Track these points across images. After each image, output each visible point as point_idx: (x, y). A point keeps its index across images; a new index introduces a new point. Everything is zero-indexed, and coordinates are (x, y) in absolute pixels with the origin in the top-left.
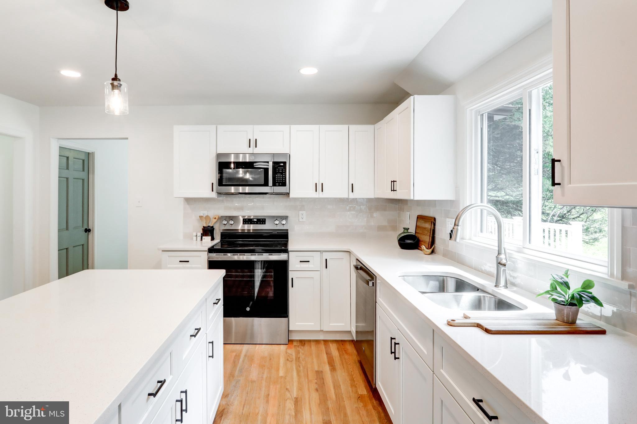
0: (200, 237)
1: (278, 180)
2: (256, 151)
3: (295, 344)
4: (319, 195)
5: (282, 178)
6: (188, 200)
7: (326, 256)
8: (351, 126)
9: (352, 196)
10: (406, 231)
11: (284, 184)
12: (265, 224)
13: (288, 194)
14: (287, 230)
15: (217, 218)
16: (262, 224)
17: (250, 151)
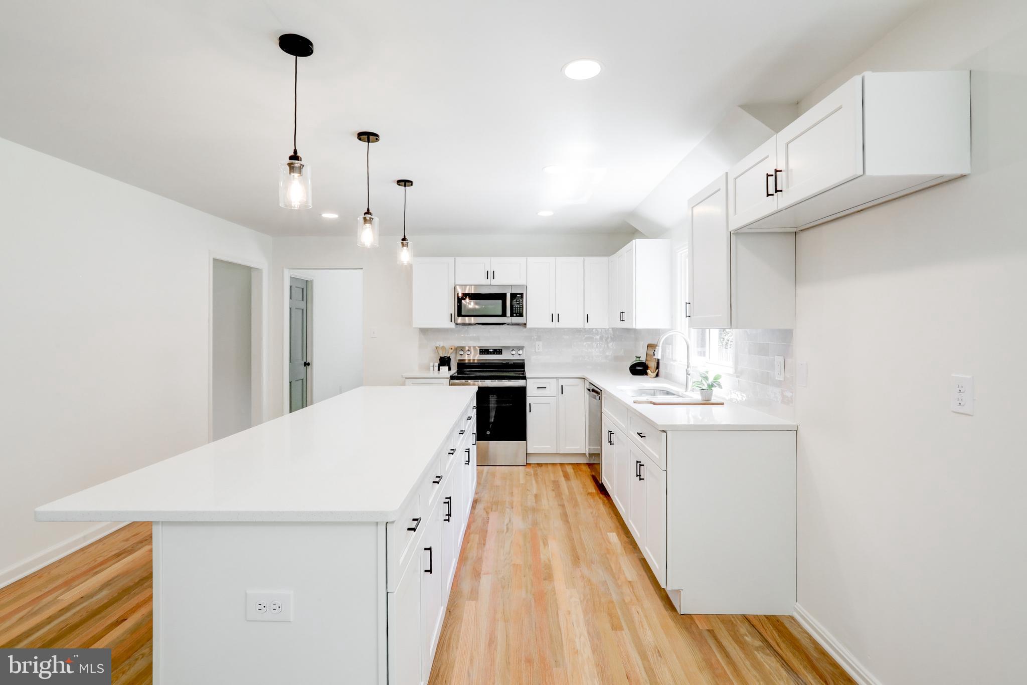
0: (437, 367)
1: (515, 311)
2: (494, 282)
3: (532, 465)
4: (556, 325)
5: (520, 309)
6: (424, 331)
7: (562, 382)
8: (587, 259)
9: (587, 326)
10: (638, 359)
11: (521, 315)
12: (501, 354)
13: (525, 324)
14: (523, 360)
15: (453, 349)
16: (499, 354)
17: (488, 282)
